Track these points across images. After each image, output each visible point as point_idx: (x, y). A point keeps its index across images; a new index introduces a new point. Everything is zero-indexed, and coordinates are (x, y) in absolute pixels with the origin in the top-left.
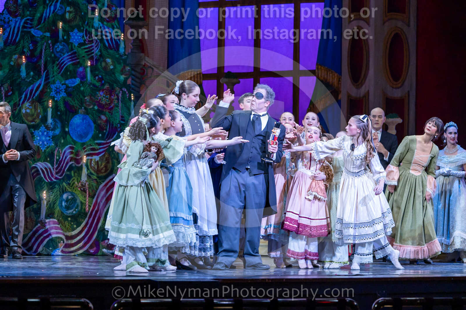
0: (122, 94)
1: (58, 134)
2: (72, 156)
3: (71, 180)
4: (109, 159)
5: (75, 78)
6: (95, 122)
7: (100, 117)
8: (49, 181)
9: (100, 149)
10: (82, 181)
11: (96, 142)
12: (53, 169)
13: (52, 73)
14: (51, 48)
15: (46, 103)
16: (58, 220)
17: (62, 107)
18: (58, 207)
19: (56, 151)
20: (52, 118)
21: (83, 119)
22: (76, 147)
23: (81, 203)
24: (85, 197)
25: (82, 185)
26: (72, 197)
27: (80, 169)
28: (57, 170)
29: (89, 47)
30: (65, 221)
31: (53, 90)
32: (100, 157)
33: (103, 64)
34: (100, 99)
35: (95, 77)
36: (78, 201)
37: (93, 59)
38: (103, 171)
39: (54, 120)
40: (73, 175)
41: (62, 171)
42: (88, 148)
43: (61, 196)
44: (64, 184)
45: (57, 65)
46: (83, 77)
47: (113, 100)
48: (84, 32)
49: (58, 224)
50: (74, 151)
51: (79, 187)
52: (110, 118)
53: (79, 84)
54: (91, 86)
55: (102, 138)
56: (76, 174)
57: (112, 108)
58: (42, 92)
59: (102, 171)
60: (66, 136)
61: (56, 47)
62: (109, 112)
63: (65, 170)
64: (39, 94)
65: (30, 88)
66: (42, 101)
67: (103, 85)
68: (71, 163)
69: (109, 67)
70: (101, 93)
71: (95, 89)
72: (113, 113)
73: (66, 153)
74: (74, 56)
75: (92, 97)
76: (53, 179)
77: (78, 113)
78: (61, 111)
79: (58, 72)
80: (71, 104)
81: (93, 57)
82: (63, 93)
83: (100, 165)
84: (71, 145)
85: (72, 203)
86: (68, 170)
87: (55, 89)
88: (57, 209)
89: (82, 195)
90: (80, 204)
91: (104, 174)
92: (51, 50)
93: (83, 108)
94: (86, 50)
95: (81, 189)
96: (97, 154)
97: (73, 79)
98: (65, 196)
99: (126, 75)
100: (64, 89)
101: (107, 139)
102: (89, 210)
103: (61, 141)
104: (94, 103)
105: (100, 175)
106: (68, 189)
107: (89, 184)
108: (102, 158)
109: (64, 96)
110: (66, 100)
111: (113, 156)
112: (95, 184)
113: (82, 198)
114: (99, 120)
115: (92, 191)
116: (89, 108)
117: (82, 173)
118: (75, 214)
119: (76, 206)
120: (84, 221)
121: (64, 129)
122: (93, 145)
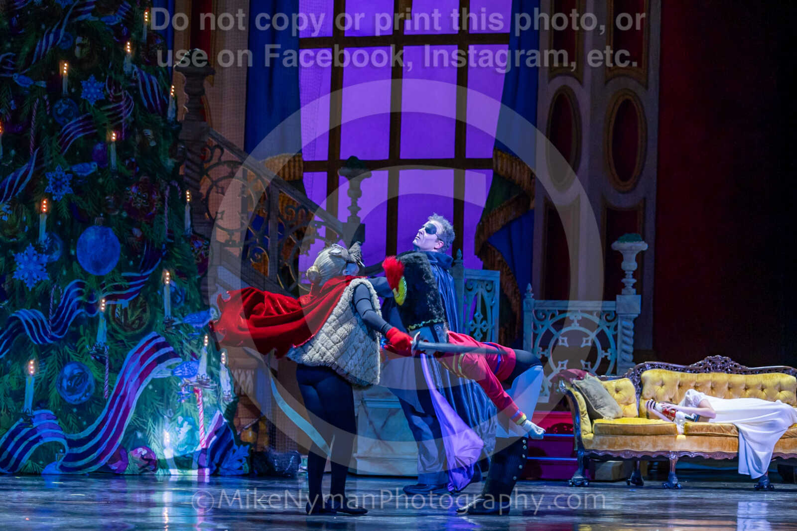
0: (170, 192)
1: (56, 260)
2: (81, 298)
3: (79, 342)
4: (145, 306)
5: (89, 162)
6: (121, 240)
7: (131, 232)
8: (41, 343)
9: (131, 286)
10: (97, 343)
11: (123, 274)
12: (48, 321)
13: (48, 152)
14: (48, 109)
15: (36, 205)
16: (55, 412)
17: (65, 212)
18: (55, 388)
19: (53, 289)
20: (46, 231)
21: (101, 234)
22: (88, 284)
23: (96, 381)
24: (102, 371)
25: (97, 350)
26: (80, 371)
27: (94, 322)
28: (54, 325)
29: (114, 109)
30: (67, 415)
31: (50, 183)
32: (130, 302)
33: (138, 138)
34: (132, 200)
35: (124, 160)
36: (91, 380)
37: (122, 129)
39: (51, 237)
40: (82, 332)
41: (62, 326)
42: (112, 284)
43: (61, 369)
44: (66, 348)
45: (58, 138)
46: (103, 160)
47: (154, 201)
48: (107, 81)
49: (56, 419)
50: (84, 290)
51: (93, 355)
52: (148, 232)
53: (95, 173)
54: (117, 177)
55: (134, 269)
56: (87, 331)
57: (153, 215)
58: (31, 185)
59: (134, 326)
60: (71, 264)
61: (57, 106)
62: (147, 223)
63: (69, 325)
64: (26, 188)
65: (10, 178)
66: (30, 201)
67: (138, 175)
68: (79, 311)
69: (149, 143)
70: (133, 189)
71: (124, 182)
72: (155, 224)
73: (71, 294)
74: (89, 122)
75: (118, 196)
76: (47, 339)
77: (93, 224)
78: (63, 220)
79: (59, 151)
80: (82, 208)
81: (121, 124)
82: (68, 187)
83: (129, 317)
84: (79, 280)
85: (81, 382)
86: (72, 324)
87: (54, 180)
88: (54, 393)
89: (99, 367)
90: (93, 384)
91: (137, 332)
92: (48, 113)
93: (102, 215)
94: (110, 113)
95: (95, 357)
96: (125, 297)
97: (87, 165)
98: (67, 370)
99: (177, 158)
100: (70, 181)
101: (142, 271)
102: (110, 394)
103: (62, 272)
104: (121, 207)
105: (129, 333)
106: (73, 357)
107: (111, 348)
108: (133, 305)
109: (69, 193)
110: (72, 200)
111: (152, 300)
112: (119, 350)
113: (98, 373)
114: (130, 236)
115: (116, 361)
116: (113, 214)
117: (97, 330)
118: (85, 402)
119: (86, 387)
120: (101, 413)
121: (69, 252)
122: (119, 280)
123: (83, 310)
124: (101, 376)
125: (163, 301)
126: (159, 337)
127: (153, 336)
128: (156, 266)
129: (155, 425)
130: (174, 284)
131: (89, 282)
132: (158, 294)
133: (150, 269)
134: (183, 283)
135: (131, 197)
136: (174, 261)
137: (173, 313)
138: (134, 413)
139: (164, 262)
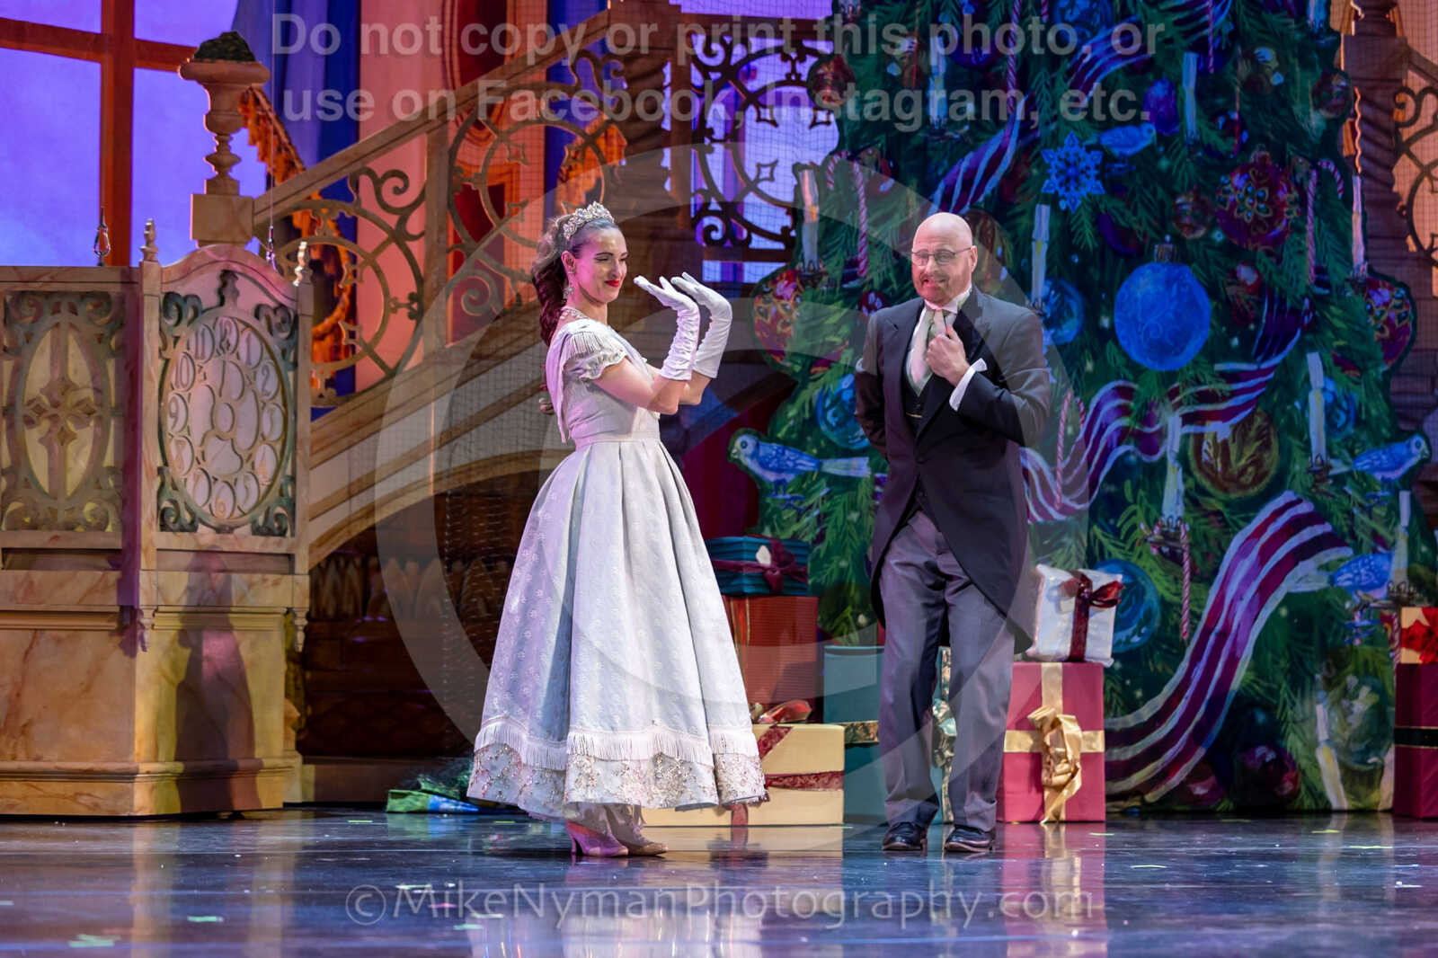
0: (1318, 184)
1: (1070, 339)
2: (1125, 421)
3: (1123, 517)
4: (1268, 434)
5: (1137, 122)
6: (1213, 292)
7: (1234, 274)
8: (1039, 519)
9: (1235, 394)
10: (1164, 519)
11: (1219, 367)
12: (1054, 473)
13: (1047, 104)
14: (1044, 10)
15: (1024, 221)
17: (1087, 234)
19: (1066, 404)
20: (1048, 276)
21: (1168, 283)
22: (1142, 390)
23: (1163, 602)
24: (1176, 579)
25: (1164, 534)
26: (1128, 580)
27: (1158, 472)
28: (1068, 480)
29: (1189, 5)
31: (1053, 171)
32: (1235, 428)
33: (1245, 68)
34: (1234, 204)
35: (1213, 118)
36: (1150, 598)
37: (1208, 48)
38: (1247, 479)
39: (1056, 287)
40: (1128, 495)
41: (1086, 482)
42: (1191, 390)
44: (1097, 530)
45: (1069, 72)
46: (1168, 120)
47: (1283, 204)
50: (1132, 404)
51: (1155, 544)
52: (1270, 274)
53: (1151, 148)
54: (1200, 154)
55: (1243, 355)
56: (1141, 493)
57: (1280, 239)
58: (1012, 178)
59: (1243, 479)
60: (1103, 346)
61: (1064, 4)
62: (1269, 254)
63: (1101, 479)
64: (1001, 186)
65: (965, 165)
66: (1010, 213)
67: (1244, 148)
68: (1121, 450)
69: (1268, 78)
70: (1236, 180)
71: (1215, 163)
72: (1285, 254)
73: (1102, 413)
75: (1203, 197)
76: (1052, 511)
77: (1150, 260)
78: (1084, 253)
80: (1123, 223)
81: (1205, 38)
82: (1092, 179)
83: (1233, 458)
84: (1121, 383)
85: (1129, 604)
86: (1109, 478)
87: (1061, 165)
89: (1167, 572)
90: (1156, 606)
91: (1253, 491)
92: (1045, 19)
93: (1168, 238)
94: (1181, 13)
95: (1160, 550)
96: (1224, 416)
97: (1132, 129)
99: (1330, 110)
100: (1097, 167)
101: (1259, 359)
102: (1194, 629)
103: (1083, 365)
104: (1209, 219)
105: (1233, 496)
106: (1112, 549)
107: (1193, 530)
108: (1241, 431)
109: (1096, 192)
110: (1102, 207)
111: (1282, 421)
112: (1214, 531)
113: (1166, 584)
114: (1230, 284)
115: (1206, 555)
116: (1191, 236)
117: (1163, 490)
118: (1138, 649)
119: (1142, 612)
120: (1175, 671)
121: (1097, 320)
122: (1209, 378)
123: (1130, 447)
124: (1173, 589)
125: (1306, 425)
126: (1299, 501)
127: (1288, 500)
128: (1290, 346)
129: (1296, 694)
130: (1331, 387)
131: (1141, 386)
132: (1295, 408)
133: (1277, 354)
134: (1351, 385)
135: (1231, 197)
136: (1330, 334)
137: (1329, 449)
138: (1249, 670)
139: (1309, 337)
